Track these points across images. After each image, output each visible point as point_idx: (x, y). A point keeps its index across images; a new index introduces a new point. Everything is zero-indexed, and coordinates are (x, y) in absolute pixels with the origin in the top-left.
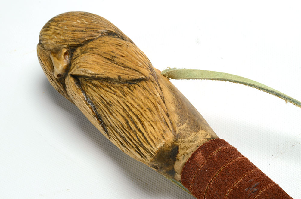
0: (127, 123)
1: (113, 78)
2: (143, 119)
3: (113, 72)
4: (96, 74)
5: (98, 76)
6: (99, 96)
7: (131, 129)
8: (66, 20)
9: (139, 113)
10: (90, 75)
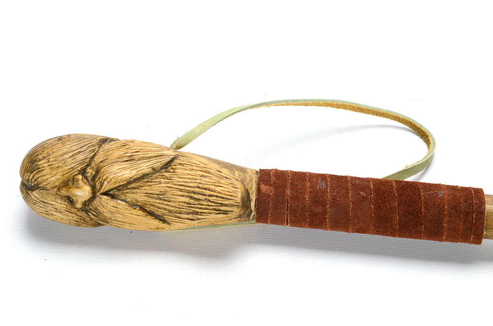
0: (191, 198)
1: (148, 172)
2: (206, 186)
3: (145, 167)
4: (131, 178)
5: (133, 178)
6: (143, 195)
7: (199, 200)
8: (53, 152)
9: (198, 184)
10: (125, 182)
